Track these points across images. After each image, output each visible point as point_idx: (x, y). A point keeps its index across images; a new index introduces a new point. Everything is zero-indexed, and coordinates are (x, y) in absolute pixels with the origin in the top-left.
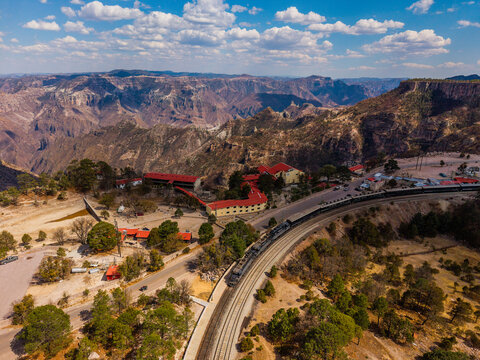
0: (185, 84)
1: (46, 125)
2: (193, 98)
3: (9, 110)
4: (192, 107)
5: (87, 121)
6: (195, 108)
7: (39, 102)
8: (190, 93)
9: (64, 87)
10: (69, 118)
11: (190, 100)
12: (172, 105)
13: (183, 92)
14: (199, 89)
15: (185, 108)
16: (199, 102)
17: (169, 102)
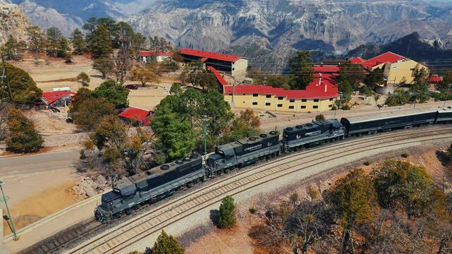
0: (320, 8)
1: (187, 42)
2: (325, 22)
3: (161, 27)
4: (323, 32)
5: (220, 41)
6: (326, 33)
7: (184, 22)
8: (324, 17)
9: (206, 8)
10: (205, 37)
11: (322, 25)
12: (302, 29)
13: (317, 16)
14: (335, 13)
15: (315, 33)
16: (331, 27)
17: (299, 26)
